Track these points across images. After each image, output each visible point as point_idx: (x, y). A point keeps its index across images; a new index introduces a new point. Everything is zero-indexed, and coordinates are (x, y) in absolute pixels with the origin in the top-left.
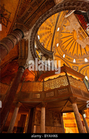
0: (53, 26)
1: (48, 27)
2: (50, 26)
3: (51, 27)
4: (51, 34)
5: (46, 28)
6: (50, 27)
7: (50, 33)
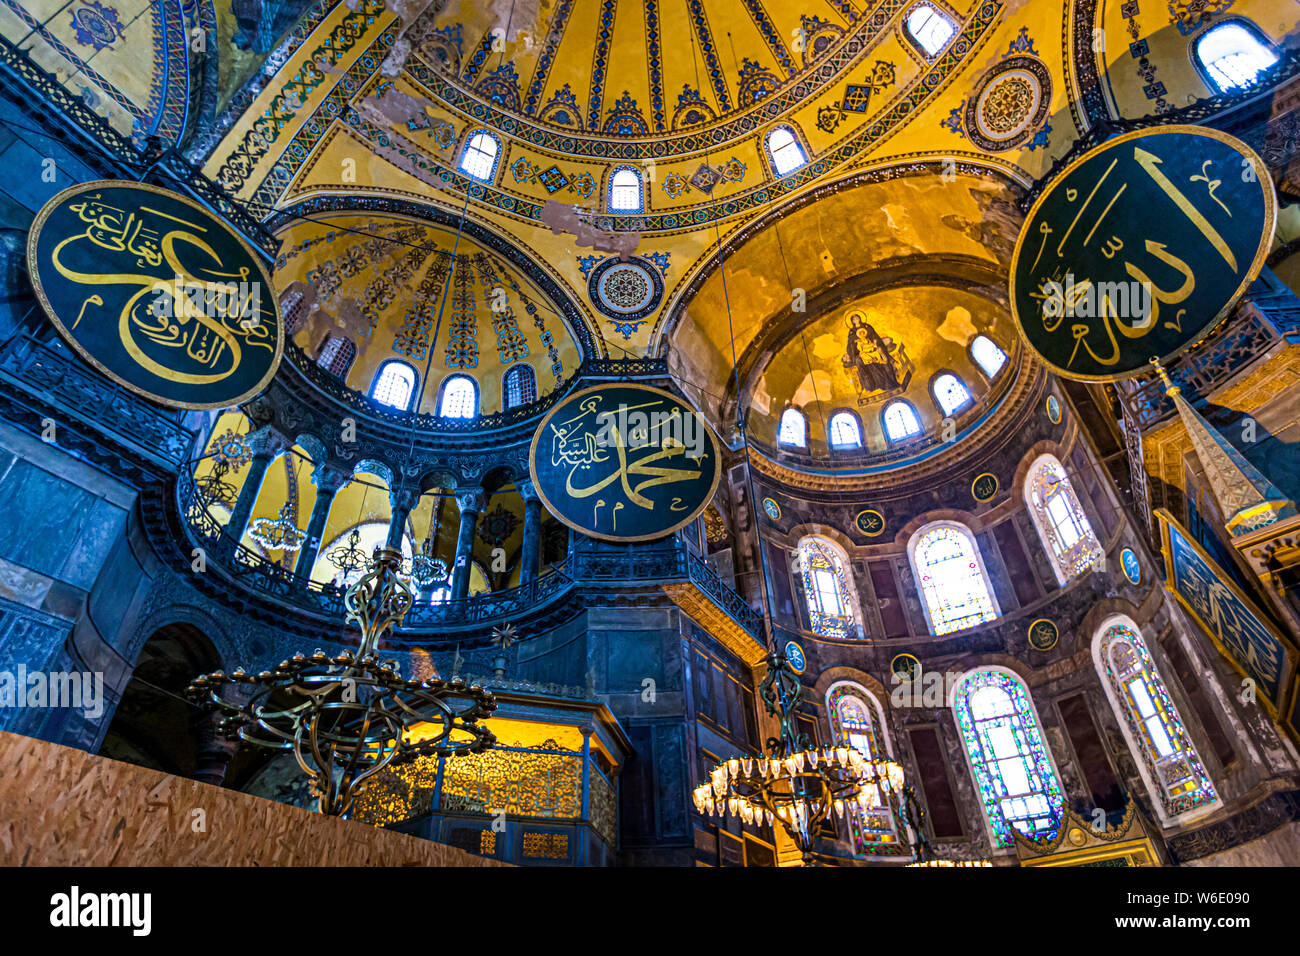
0: (420, 233)
1: (419, 276)
2: (416, 259)
3: (429, 247)
4: (480, 259)
5: (428, 290)
6: (430, 260)
7: (474, 269)
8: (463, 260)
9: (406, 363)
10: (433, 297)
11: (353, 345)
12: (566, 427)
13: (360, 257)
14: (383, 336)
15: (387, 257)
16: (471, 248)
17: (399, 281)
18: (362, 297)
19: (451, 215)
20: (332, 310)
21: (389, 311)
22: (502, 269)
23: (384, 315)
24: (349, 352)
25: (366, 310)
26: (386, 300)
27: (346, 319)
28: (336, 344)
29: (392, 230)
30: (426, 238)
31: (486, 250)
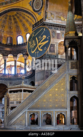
0: (7, 16)
1: (13, 21)
2: (10, 19)
3: (10, 16)
8: (16, 15)
9: (20, 36)
10: (17, 23)
11: (11, 37)
12: (30, 41)
13: (3, 25)
14: (15, 33)
15: (6, 22)
16: (15, 13)
17: (11, 24)
18: (8, 30)
19: (8, 10)
20: (5, 34)
21: (13, 29)
22: (21, 13)
23: (13, 30)
24: (11, 39)
25: (10, 31)
26: (12, 28)
27: (8, 34)
28: (9, 39)
29: (3, 18)
30: (9, 15)
31: (17, 12)
